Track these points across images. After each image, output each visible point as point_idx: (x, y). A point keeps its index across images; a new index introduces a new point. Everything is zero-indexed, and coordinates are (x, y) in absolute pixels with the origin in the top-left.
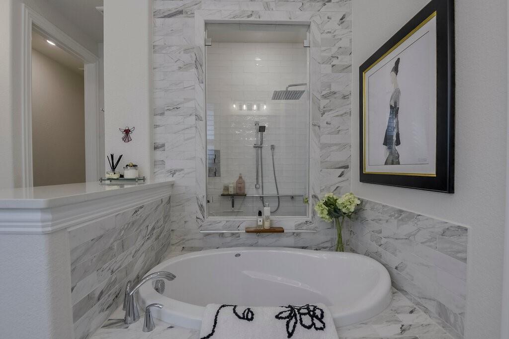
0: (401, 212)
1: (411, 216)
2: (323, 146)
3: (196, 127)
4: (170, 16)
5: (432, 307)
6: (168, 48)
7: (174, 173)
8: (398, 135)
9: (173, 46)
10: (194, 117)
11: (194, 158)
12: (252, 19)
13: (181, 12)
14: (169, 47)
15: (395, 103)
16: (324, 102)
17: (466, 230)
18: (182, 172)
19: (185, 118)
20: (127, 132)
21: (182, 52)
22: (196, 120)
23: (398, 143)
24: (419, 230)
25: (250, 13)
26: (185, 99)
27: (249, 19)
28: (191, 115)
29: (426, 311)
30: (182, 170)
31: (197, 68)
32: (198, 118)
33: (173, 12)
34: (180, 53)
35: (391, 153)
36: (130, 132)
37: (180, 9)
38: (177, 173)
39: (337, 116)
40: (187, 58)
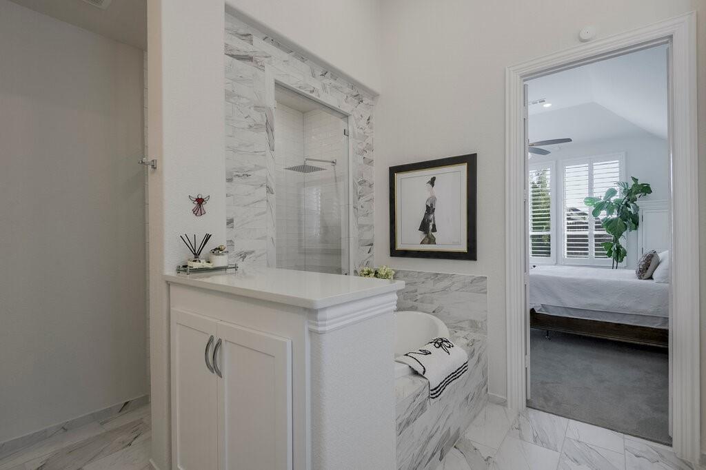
0: (437, 274)
1: (446, 276)
2: (361, 227)
3: (267, 201)
4: (239, 58)
5: (466, 325)
6: (236, 97)
7: (244, 257)
8: (434, 226)
9: (243, 98)
10: (264, 189)
11: (266, 237)
12: (313, 95)
13: (251, 59)
14: (238, 96)
15: (432, 205)
16: (360, 188)
17: (486, 278)
18: (253, 254)
19: (256, 189)
20: (200, 201)
21: (252, 109)
22: (267, 192)
23: (434, 230)
24: (454, 283)
25: (312, 89)
26: (255, 165)
27: (311, 94)
28: (262, 186)
29: (461, 329)
30: (253, 252)
31: (268, 132)
32: (269, 190)
33: (241, 54)
34: (250, 108)
35: (427, 236)
36: (204, 203)
37: (251, 55)
38: (248, 257)
39: (366, 201)
40: (258, 117)
